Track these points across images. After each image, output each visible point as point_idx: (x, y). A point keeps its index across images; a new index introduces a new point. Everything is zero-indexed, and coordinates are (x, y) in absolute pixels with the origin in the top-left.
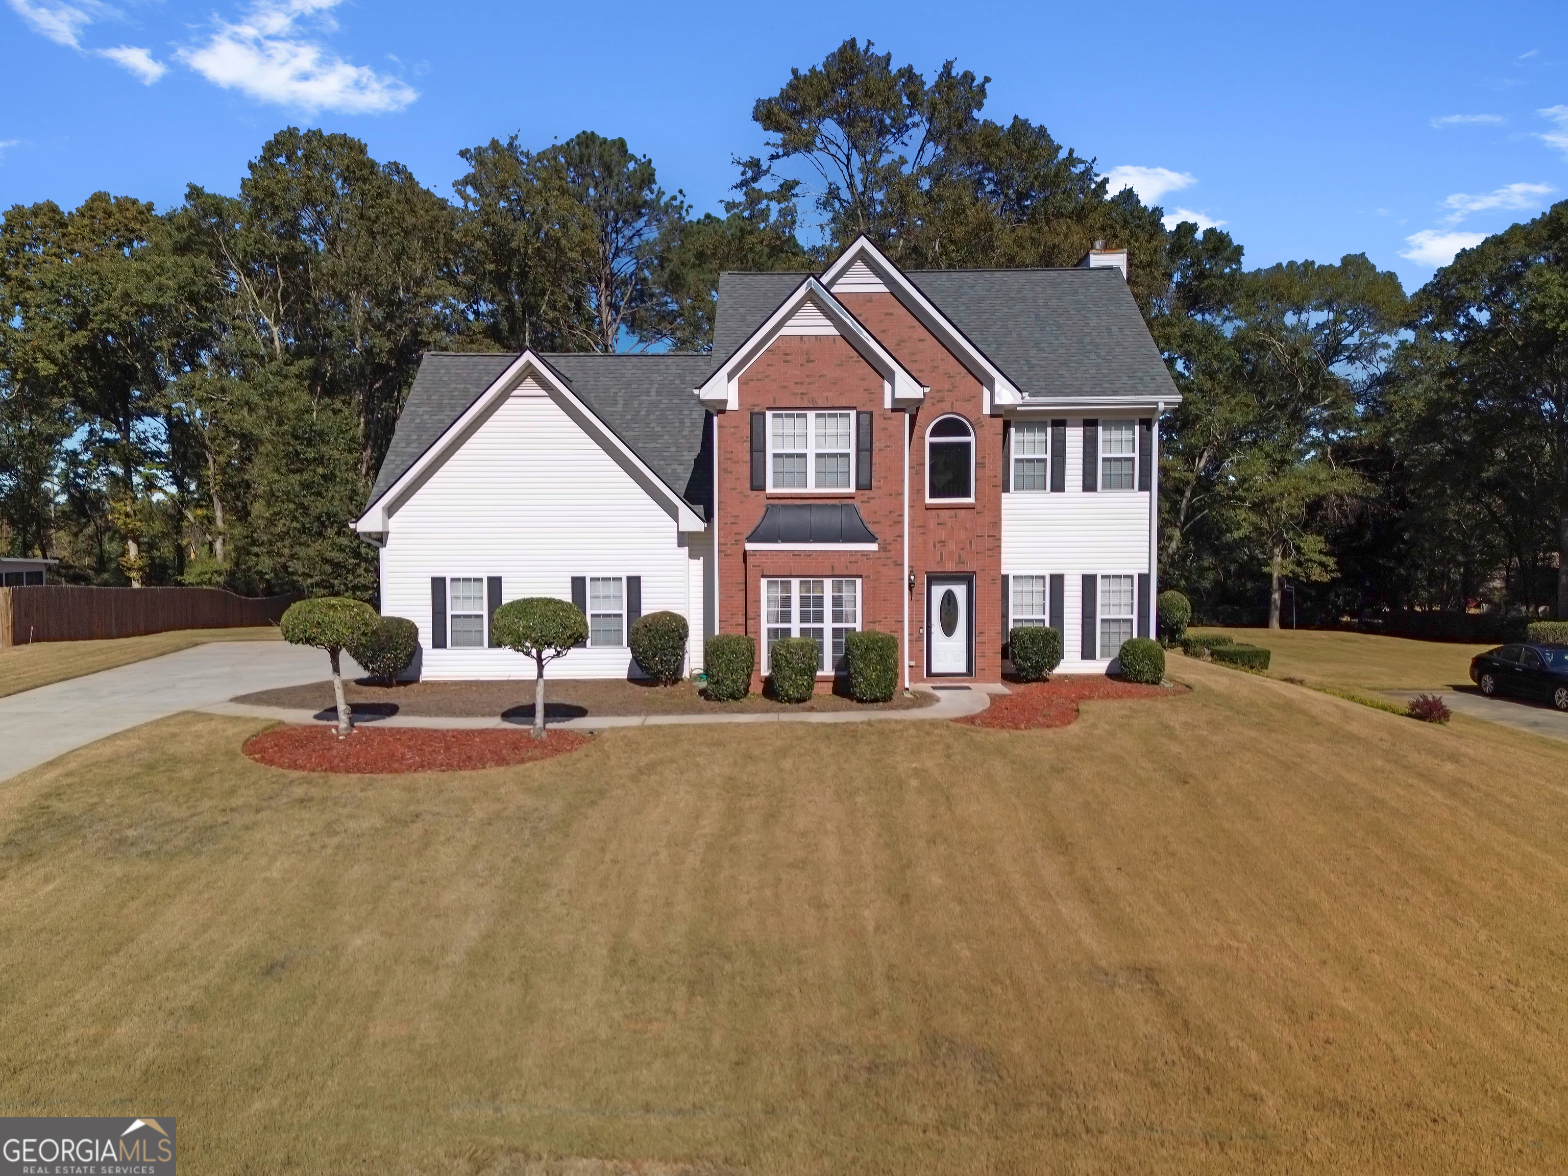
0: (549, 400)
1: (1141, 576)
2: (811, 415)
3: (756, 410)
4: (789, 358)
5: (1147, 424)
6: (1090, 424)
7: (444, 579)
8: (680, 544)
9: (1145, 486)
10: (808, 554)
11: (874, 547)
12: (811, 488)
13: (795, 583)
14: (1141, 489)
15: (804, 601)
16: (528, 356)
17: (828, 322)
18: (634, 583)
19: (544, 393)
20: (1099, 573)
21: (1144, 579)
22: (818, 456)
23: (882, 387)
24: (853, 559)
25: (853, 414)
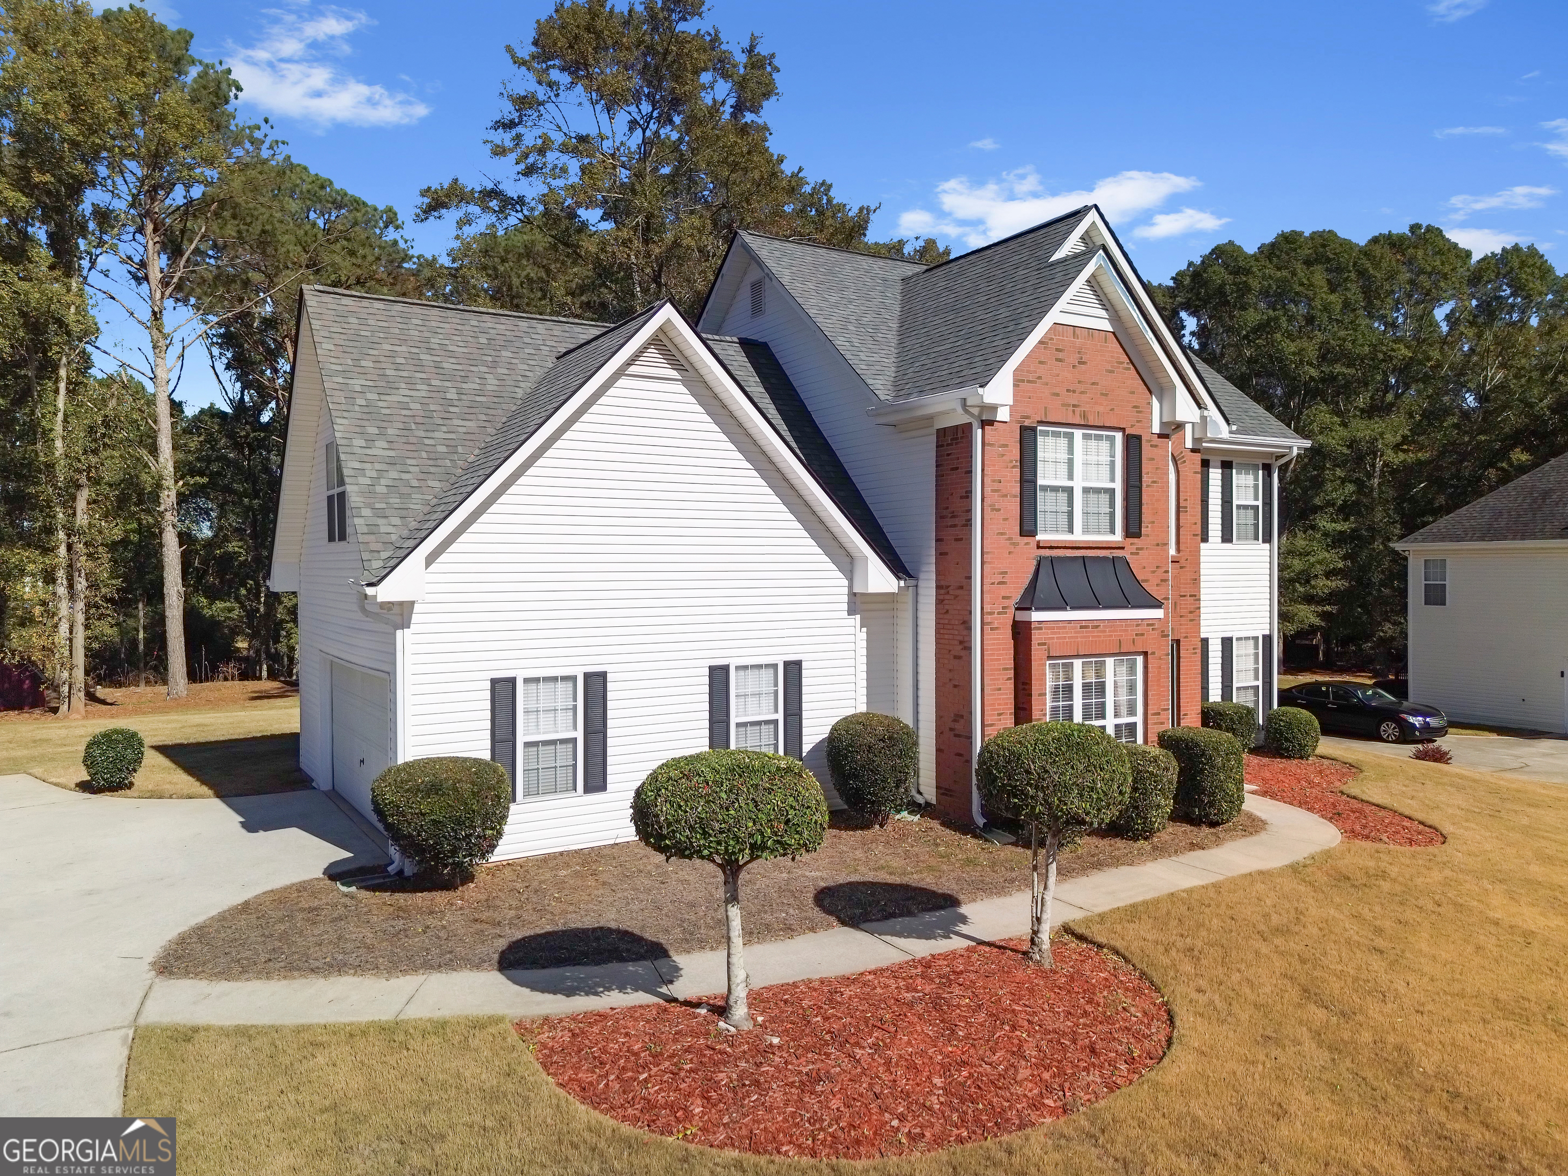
0: (681, 388)
1: (1264, 636)
2: (1078, 433)
3: (1027, 423)
4: (1060, 355)
5: (1267, 468)
6: (1227, 466)
7: (512, 681)
8: (851, 612)
9: (1268, 539)
10: (1096, 625)
11: (1158, 613)
12: (1078, 536)
13: (1078, 664)
14: (1264, 541)
15: (1086, 687)
16: (667, 313)
17: (1103, 313)
18: (793, 670)
19: (674, 374)
20: (1235, 635)
21: (1268, 639)
22: (1086, 490)
23: (1150, 404)
24: (1140, 630)
25: (1119, 436)
